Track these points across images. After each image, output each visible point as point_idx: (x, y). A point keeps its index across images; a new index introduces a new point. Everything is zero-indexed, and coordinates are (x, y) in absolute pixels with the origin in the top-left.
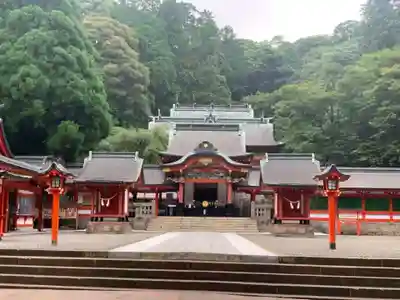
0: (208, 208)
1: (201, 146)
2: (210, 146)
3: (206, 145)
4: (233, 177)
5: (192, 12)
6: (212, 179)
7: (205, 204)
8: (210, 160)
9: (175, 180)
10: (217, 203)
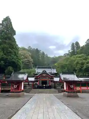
1: (43, 71)
2: (45, 71)
4: (51, 79)
6: (46, 79)
7: (44, 85)
8: (45, 75)
9: (37, 80)
10: (47, 85)
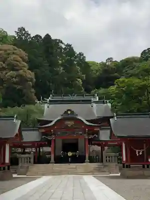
0: (72, 157)
1: (66, 112)
2: (72, 112)
3: (69, 112)
4: (89, 134)
9: (49, 138)
10: (78, 153)
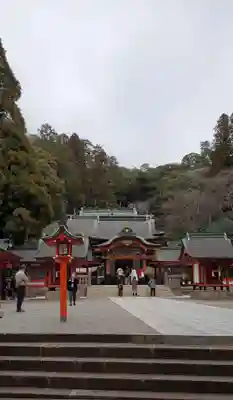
1: (123, 231)
2: (130, 231)
3: (127, 230)
4: (147, 254)
5: (89, 147)
8: (130, 242)
9: (103, 257)
